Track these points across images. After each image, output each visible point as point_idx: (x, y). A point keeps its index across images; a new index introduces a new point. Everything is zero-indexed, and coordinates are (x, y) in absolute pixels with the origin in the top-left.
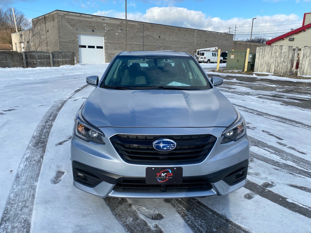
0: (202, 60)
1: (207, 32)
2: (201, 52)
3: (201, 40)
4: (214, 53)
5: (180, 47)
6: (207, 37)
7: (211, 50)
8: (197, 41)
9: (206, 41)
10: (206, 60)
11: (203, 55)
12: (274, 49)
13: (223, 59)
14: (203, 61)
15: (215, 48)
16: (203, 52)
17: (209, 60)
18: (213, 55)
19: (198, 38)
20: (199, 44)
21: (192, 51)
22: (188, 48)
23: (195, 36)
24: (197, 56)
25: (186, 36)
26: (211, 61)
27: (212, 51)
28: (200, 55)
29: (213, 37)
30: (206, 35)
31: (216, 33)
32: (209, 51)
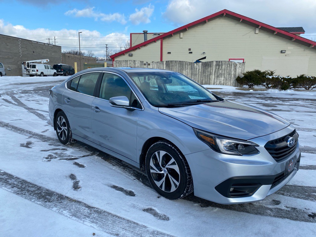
0: (34, 73)
1: (32, 42)
2: (31, 64)
3: (28, 51)
4: (46, 65)
5: (3, 58)
6: (34, 48)
7: (42, 62)
8: (23, 52)
9: (34, 52)
10: (39, 73)
11: (35, 68)
12: (128, 63)
13: (57, 72)
14: (36, 74)
15: (46, 60)
16: (34, 64)
17: (42, 73)
18: (46, 68)
19: (22, 48)
20: (25, 54)
21: (19, 63)
22: (12, 59)
23: (19, 46)
24: (27, 68)
25: (8, 45)
26: (44, 74)
27: (44, 64)
28: (31, 68)
29: (41, 48)
30: (33, 45)
31: (43, 44)
32: (40, 63)
